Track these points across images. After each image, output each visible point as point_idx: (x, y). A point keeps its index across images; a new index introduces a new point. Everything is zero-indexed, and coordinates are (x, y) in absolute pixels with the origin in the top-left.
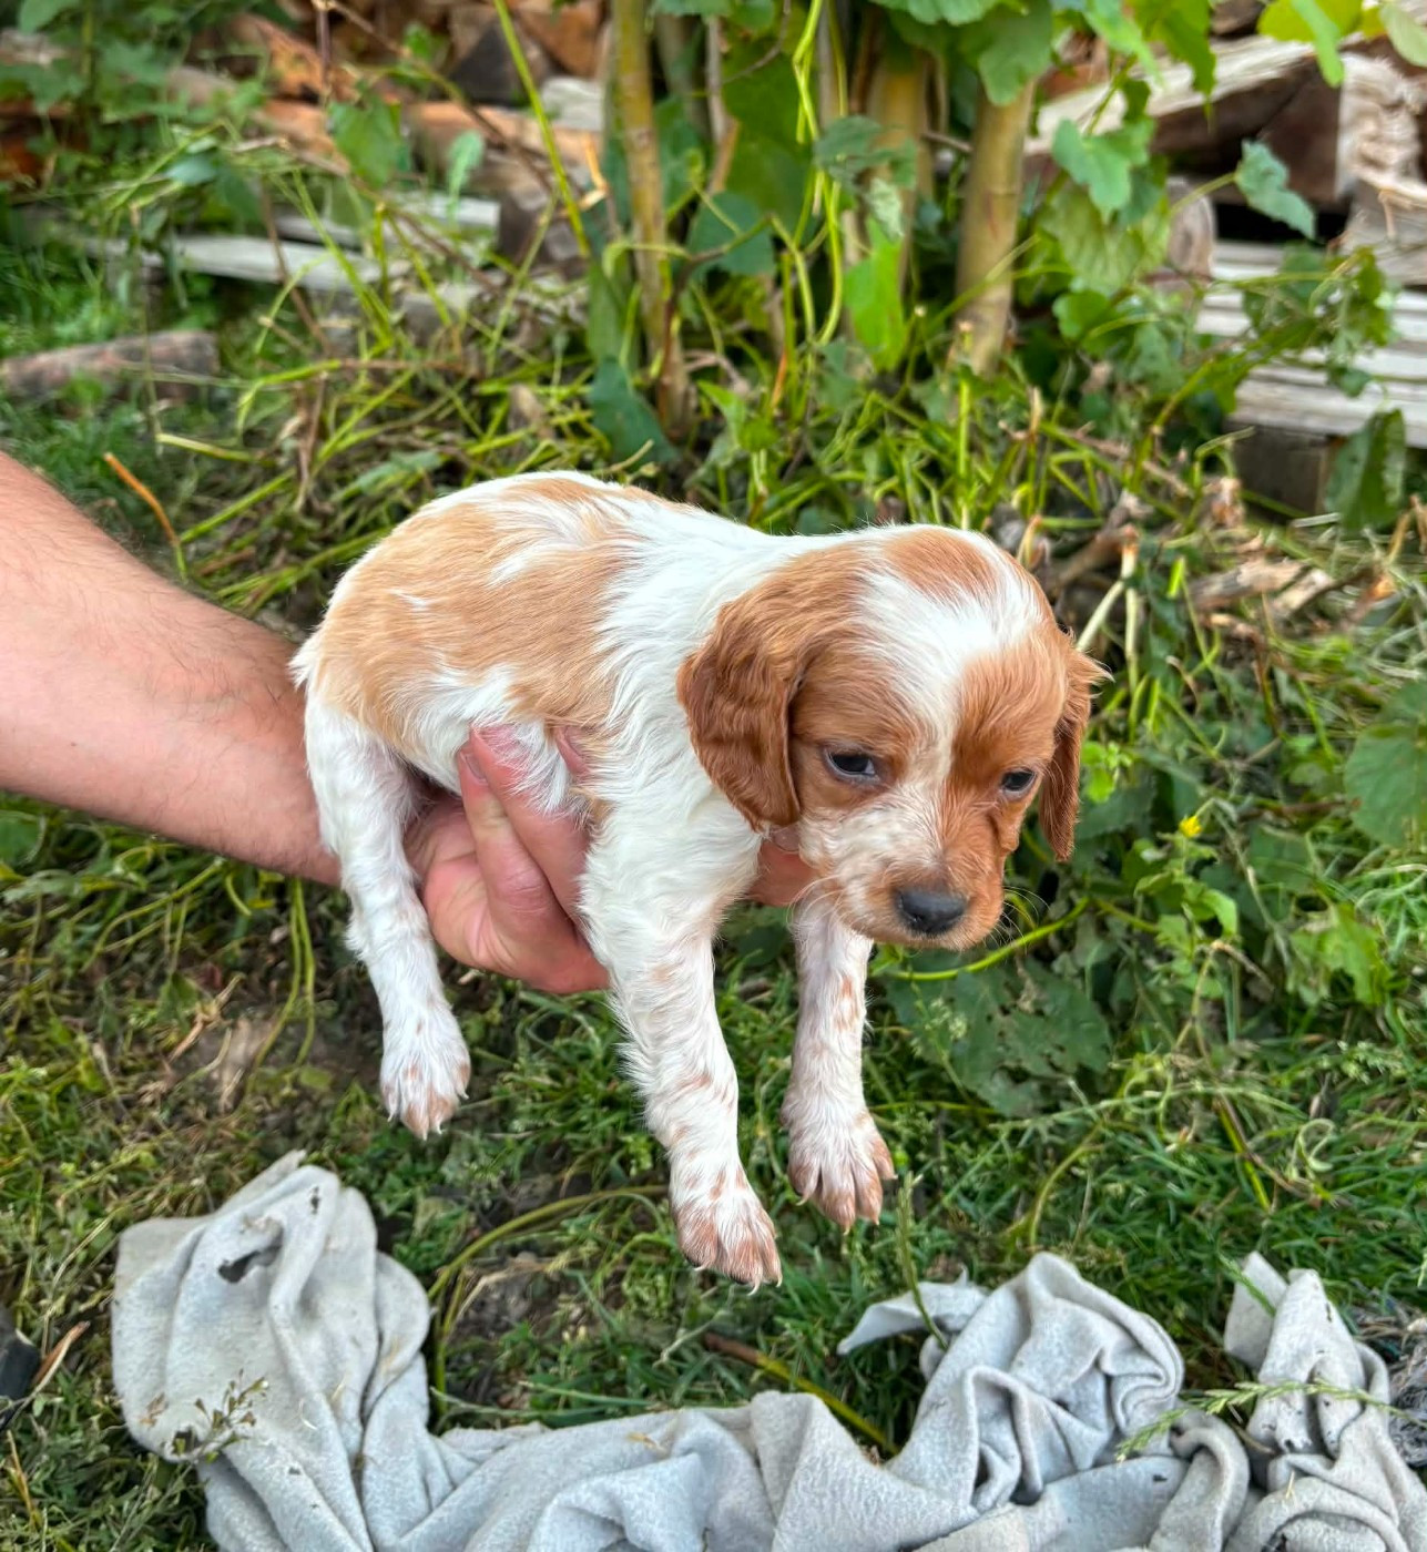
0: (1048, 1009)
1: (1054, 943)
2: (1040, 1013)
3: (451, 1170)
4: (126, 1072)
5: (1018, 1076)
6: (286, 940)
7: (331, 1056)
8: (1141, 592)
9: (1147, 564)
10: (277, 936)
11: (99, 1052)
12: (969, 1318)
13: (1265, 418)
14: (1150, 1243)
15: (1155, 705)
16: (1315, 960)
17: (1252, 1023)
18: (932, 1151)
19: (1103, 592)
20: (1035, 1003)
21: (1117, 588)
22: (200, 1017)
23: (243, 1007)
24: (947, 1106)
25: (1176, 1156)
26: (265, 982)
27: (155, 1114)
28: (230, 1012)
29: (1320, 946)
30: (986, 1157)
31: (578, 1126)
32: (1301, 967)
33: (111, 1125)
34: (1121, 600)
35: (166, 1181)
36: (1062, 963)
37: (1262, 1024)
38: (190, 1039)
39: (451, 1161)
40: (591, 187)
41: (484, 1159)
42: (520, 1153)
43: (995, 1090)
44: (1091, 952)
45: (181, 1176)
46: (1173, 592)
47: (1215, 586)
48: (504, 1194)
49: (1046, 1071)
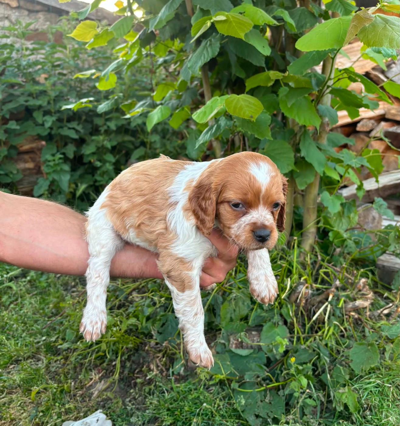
0: (272, 403)
1: (281, 387)
2: (270, 403)
4: (76, 388)
5: (257, 416)
6: (115, 365)
7: (120, 392)
8: (331, 305)
9: (336, 298)
10: (114, 363)
11: (73, 384)
13: (385, 264)
15: (331, 333)
16: (340, 399)
19: (324, 303)
20: (269, 400)
21: (327, 303)
22: (94, 379)
23: (104, 378)
24: (241, 421)
26: (110, 373)
27: (78, 398)
28: (101, 379)
29: (341, 396)
32: (336, 401)
33: (69, 399)
34: (327, 306)
35: (75, 413)
36: (281, 393)
38: (91, 383)
39: (133, 418)
41: (140, 418)
44: (288, 390)
45: (79, 413)
46: (340, 306)
47: (350, 305)
49: (266, 417)
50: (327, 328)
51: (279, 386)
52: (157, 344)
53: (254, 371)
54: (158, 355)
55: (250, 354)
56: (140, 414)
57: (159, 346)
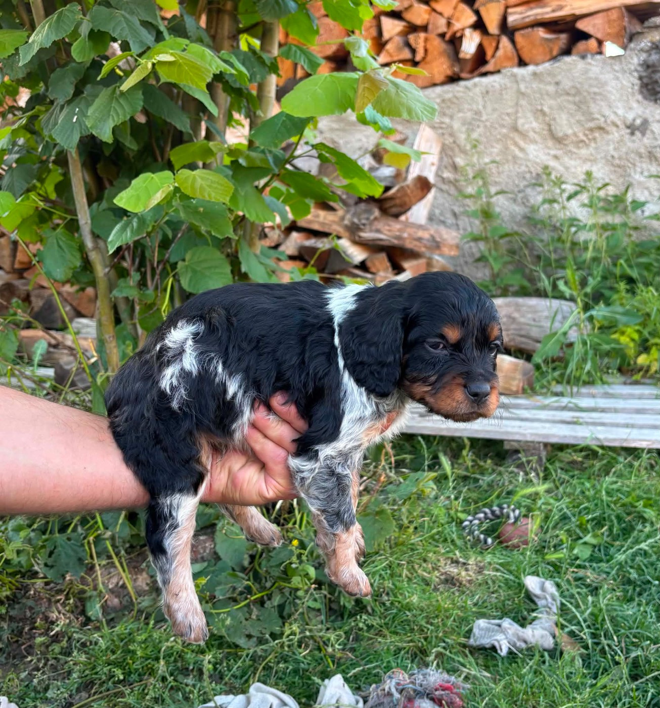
0: (261, 618)
1: (265, 598)
2: (259, 620)
3: (50, 694)
5: (249, 636)
12: (229, 703)
14: (294, 683)
15: (304, 522)
17: (333, 618)
18: (221, 664)
20: (257, 616)
24: (226, 650)
25: (304, 657)
30: (239, 663)
31: (96, 673)
36: (268, 604)
37: (337, 617)
40: (93, 356)
41: (62, 690)
42: (76, 686)
43: (242, 642)
44: (277, 600)
48: (70, 700)
49: (260, 635)
50: (298, 517)
51: (263, 597)
52: (47, 584)
53: (226, 584)
54: (59, 597)
55: (205, 568)
56: (59, 683)
57: (52, 585)
